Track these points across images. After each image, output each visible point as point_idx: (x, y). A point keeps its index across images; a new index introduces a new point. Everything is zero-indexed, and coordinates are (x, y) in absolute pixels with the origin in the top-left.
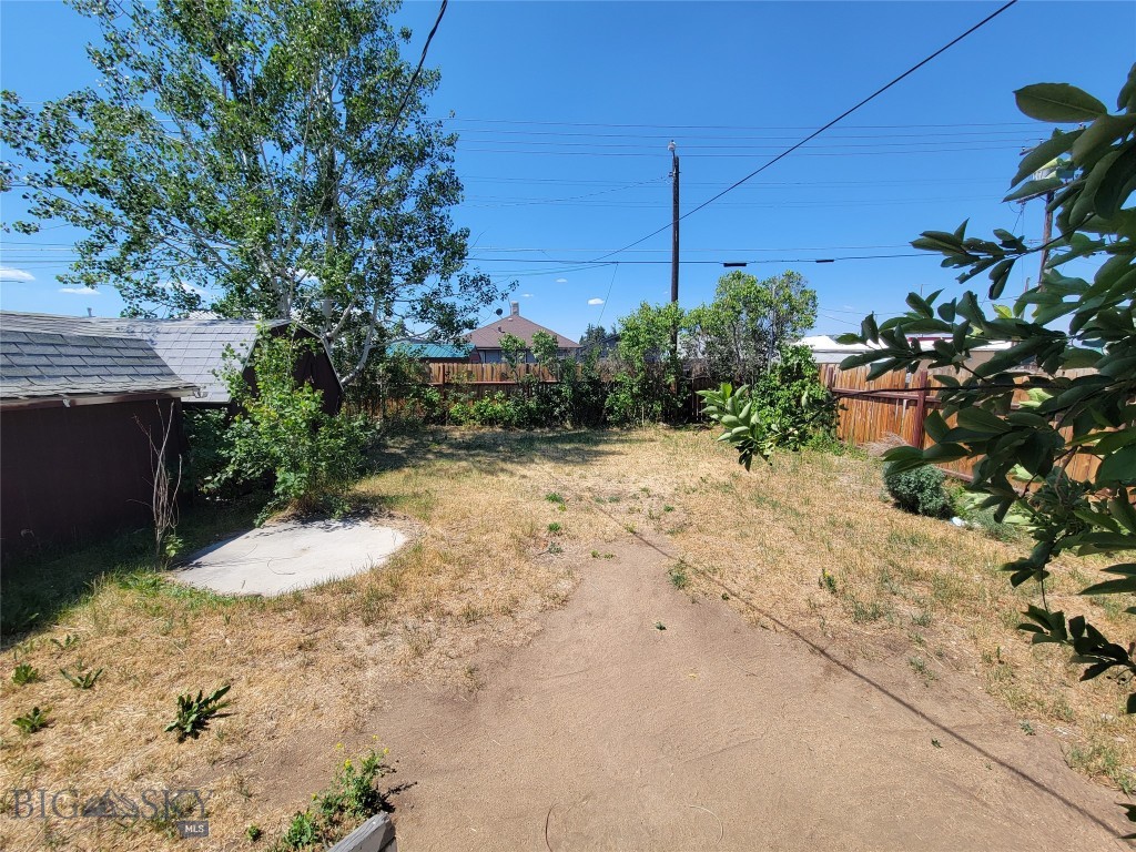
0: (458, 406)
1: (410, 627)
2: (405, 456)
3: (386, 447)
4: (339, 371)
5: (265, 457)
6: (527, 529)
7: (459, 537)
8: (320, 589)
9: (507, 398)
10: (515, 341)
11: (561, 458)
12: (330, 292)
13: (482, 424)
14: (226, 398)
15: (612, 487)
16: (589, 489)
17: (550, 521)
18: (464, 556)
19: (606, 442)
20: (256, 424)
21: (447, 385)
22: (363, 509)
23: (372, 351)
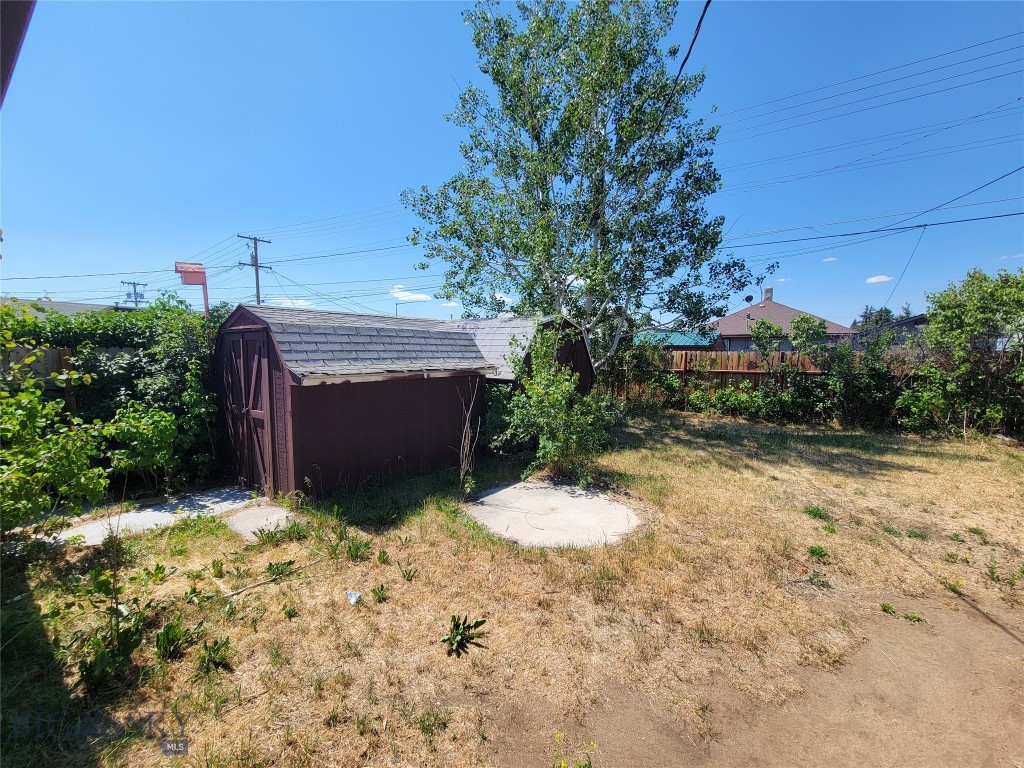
0: (698, 393)
1: (637, 621)
2: (643, 436)
3: (627, 426)
4: (594, 357)
5: (533, 425)
6: (780, 546)
7: (696, 534)
8: (561, 551)
9: (754, 388)
10: (769, 328)
11: (826, 464)
12: (591, 291)
13: (723, 413)
14: (512, 377)
15: (911, 515)
16: (872, 512)
17: (811, 542)
18: (699, 558)
19: (897, 452)
20: (529, 398)
21: (689, 372)
22: (604, 483)
23: (622, 340)
